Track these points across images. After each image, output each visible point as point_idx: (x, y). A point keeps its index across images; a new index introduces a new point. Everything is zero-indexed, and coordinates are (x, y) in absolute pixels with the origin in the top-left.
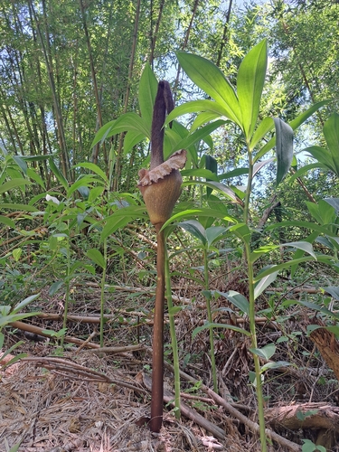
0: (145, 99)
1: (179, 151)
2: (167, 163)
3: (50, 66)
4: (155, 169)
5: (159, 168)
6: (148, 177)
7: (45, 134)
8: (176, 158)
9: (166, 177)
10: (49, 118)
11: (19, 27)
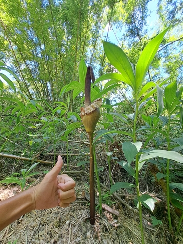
0: (81, 74)
1: (98, 99)
2: (93, 104)
3: (48, 67)
4: (88, 108)
5: (90, 107)
6: (84, 111)
7: (47, 90)
8: (97, 102)
9: (93, 112)
10: (48, 84)
11: (37, 54)
